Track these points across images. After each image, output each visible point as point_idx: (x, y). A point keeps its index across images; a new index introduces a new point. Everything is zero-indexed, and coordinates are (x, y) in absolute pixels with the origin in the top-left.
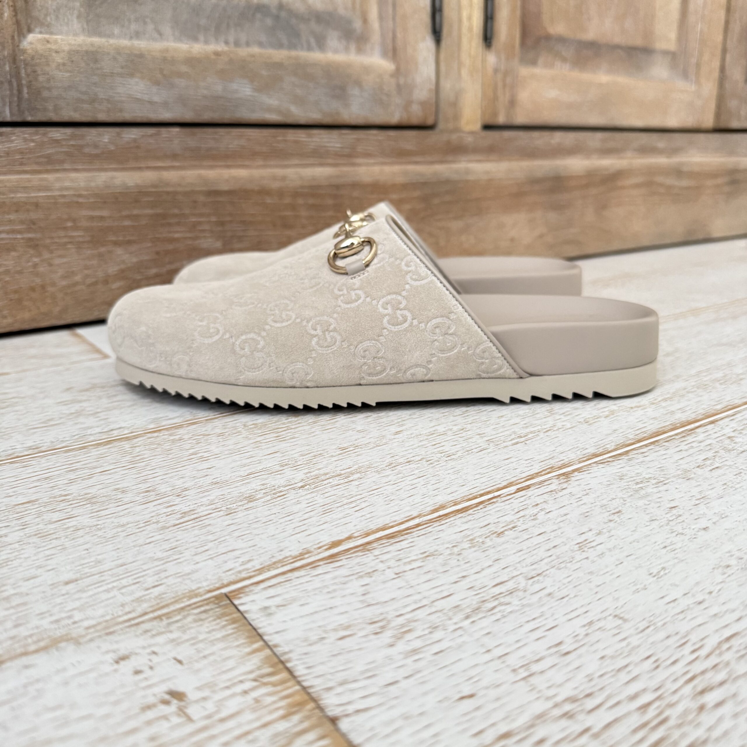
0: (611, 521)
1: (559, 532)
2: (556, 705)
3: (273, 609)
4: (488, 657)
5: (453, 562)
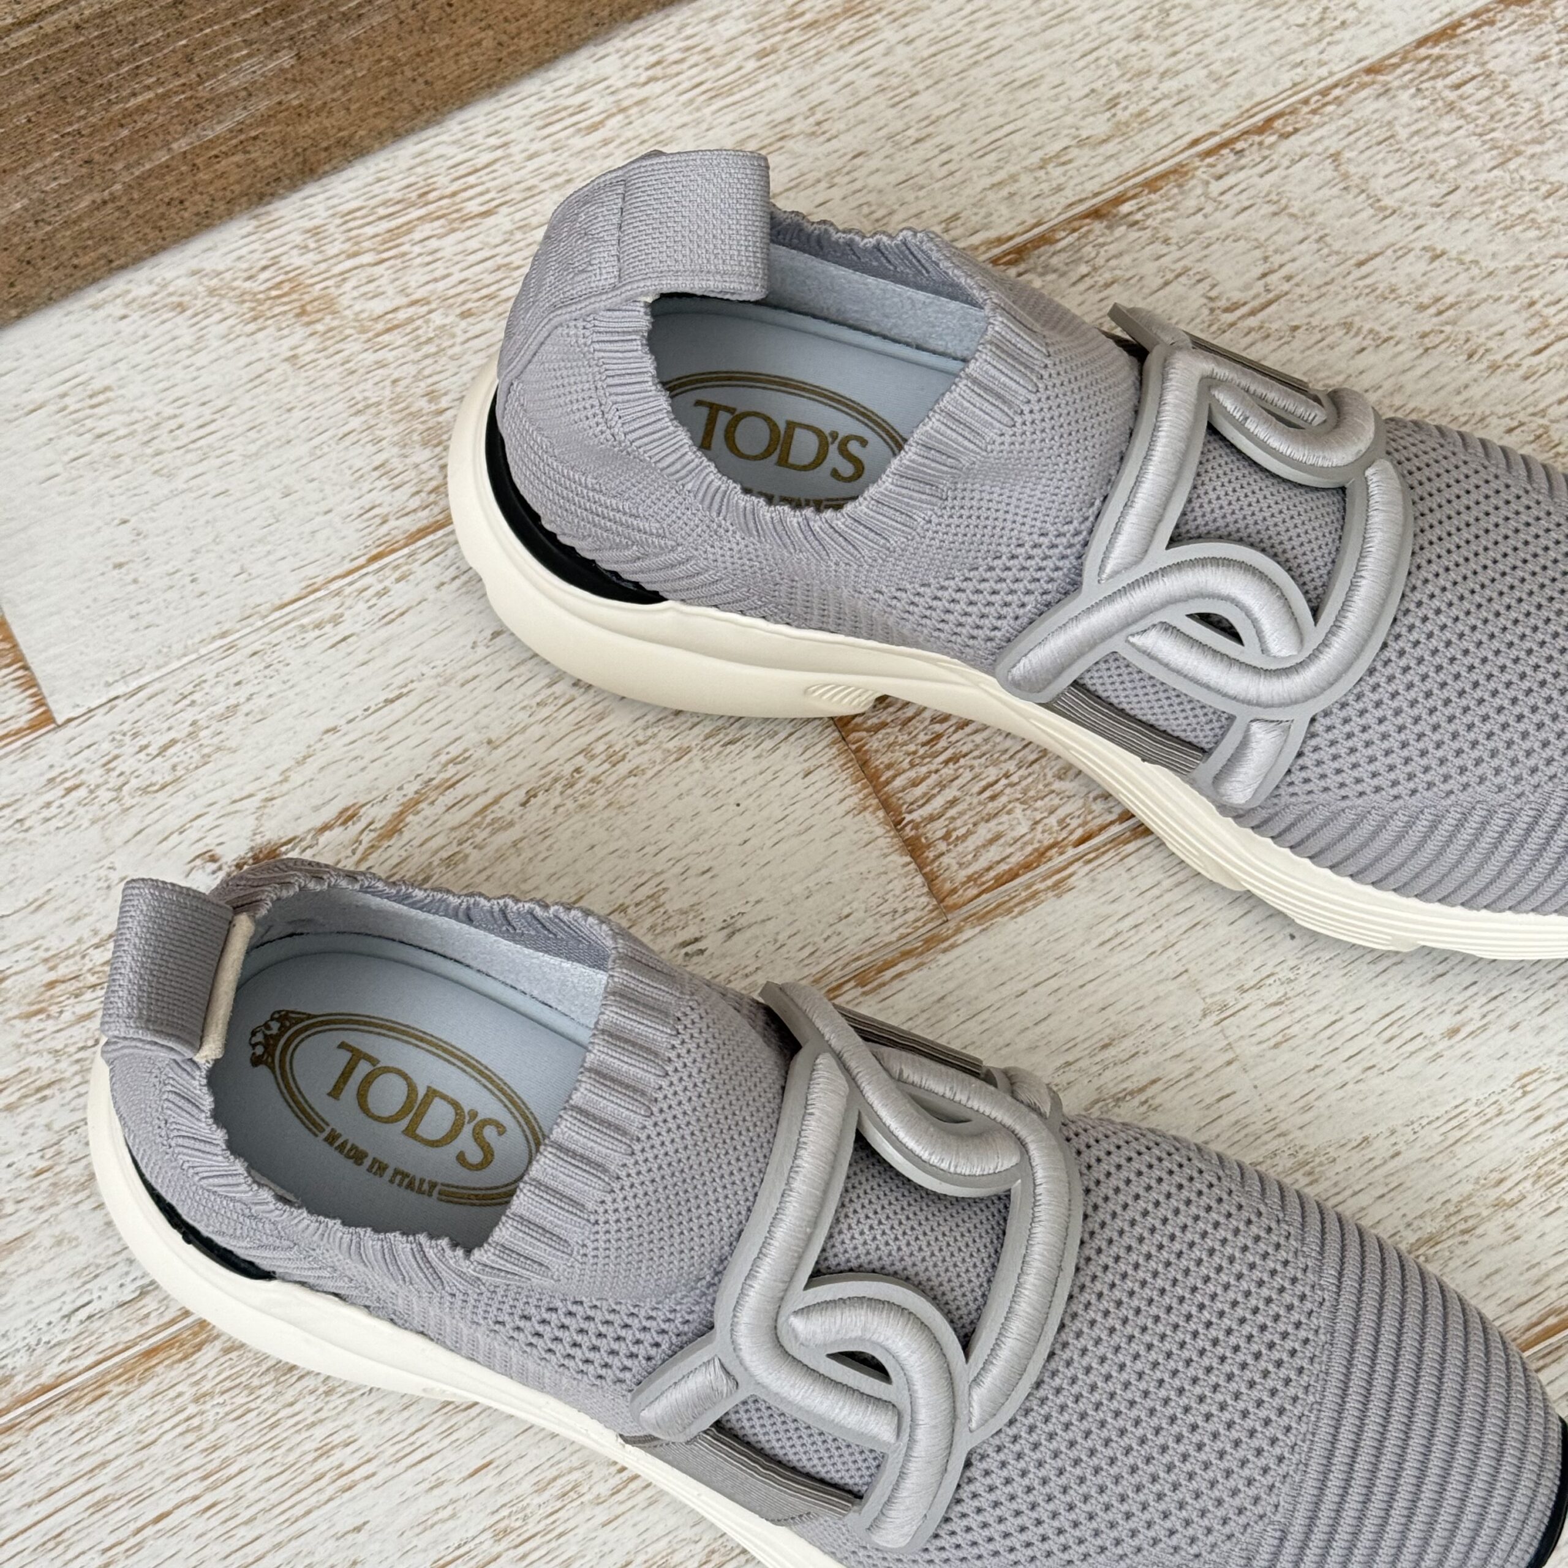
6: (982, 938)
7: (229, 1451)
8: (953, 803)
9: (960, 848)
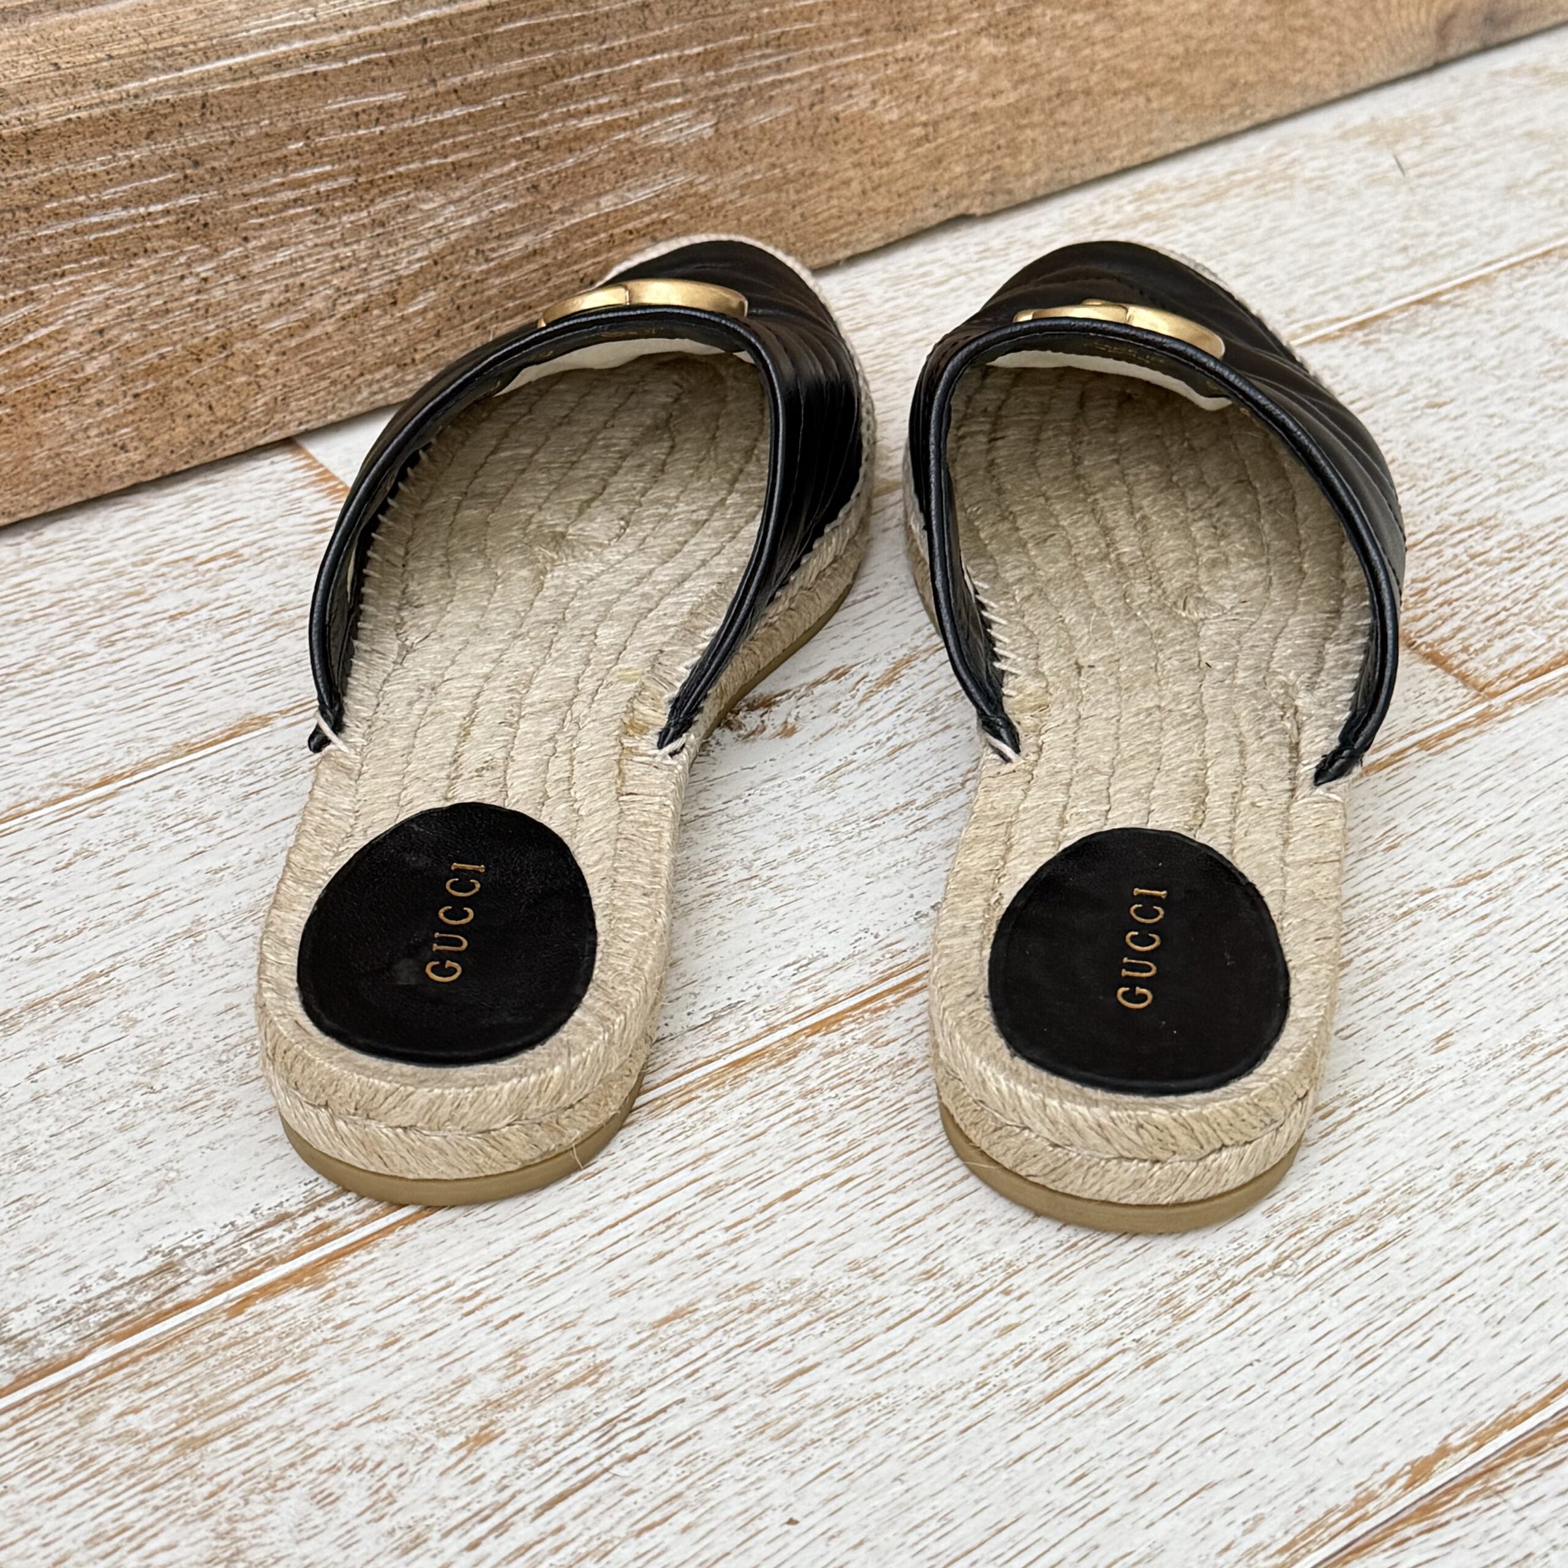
6: (1536, 711)
7: (856, 1133)
8: (1460, 629)
9: (1484, 655)
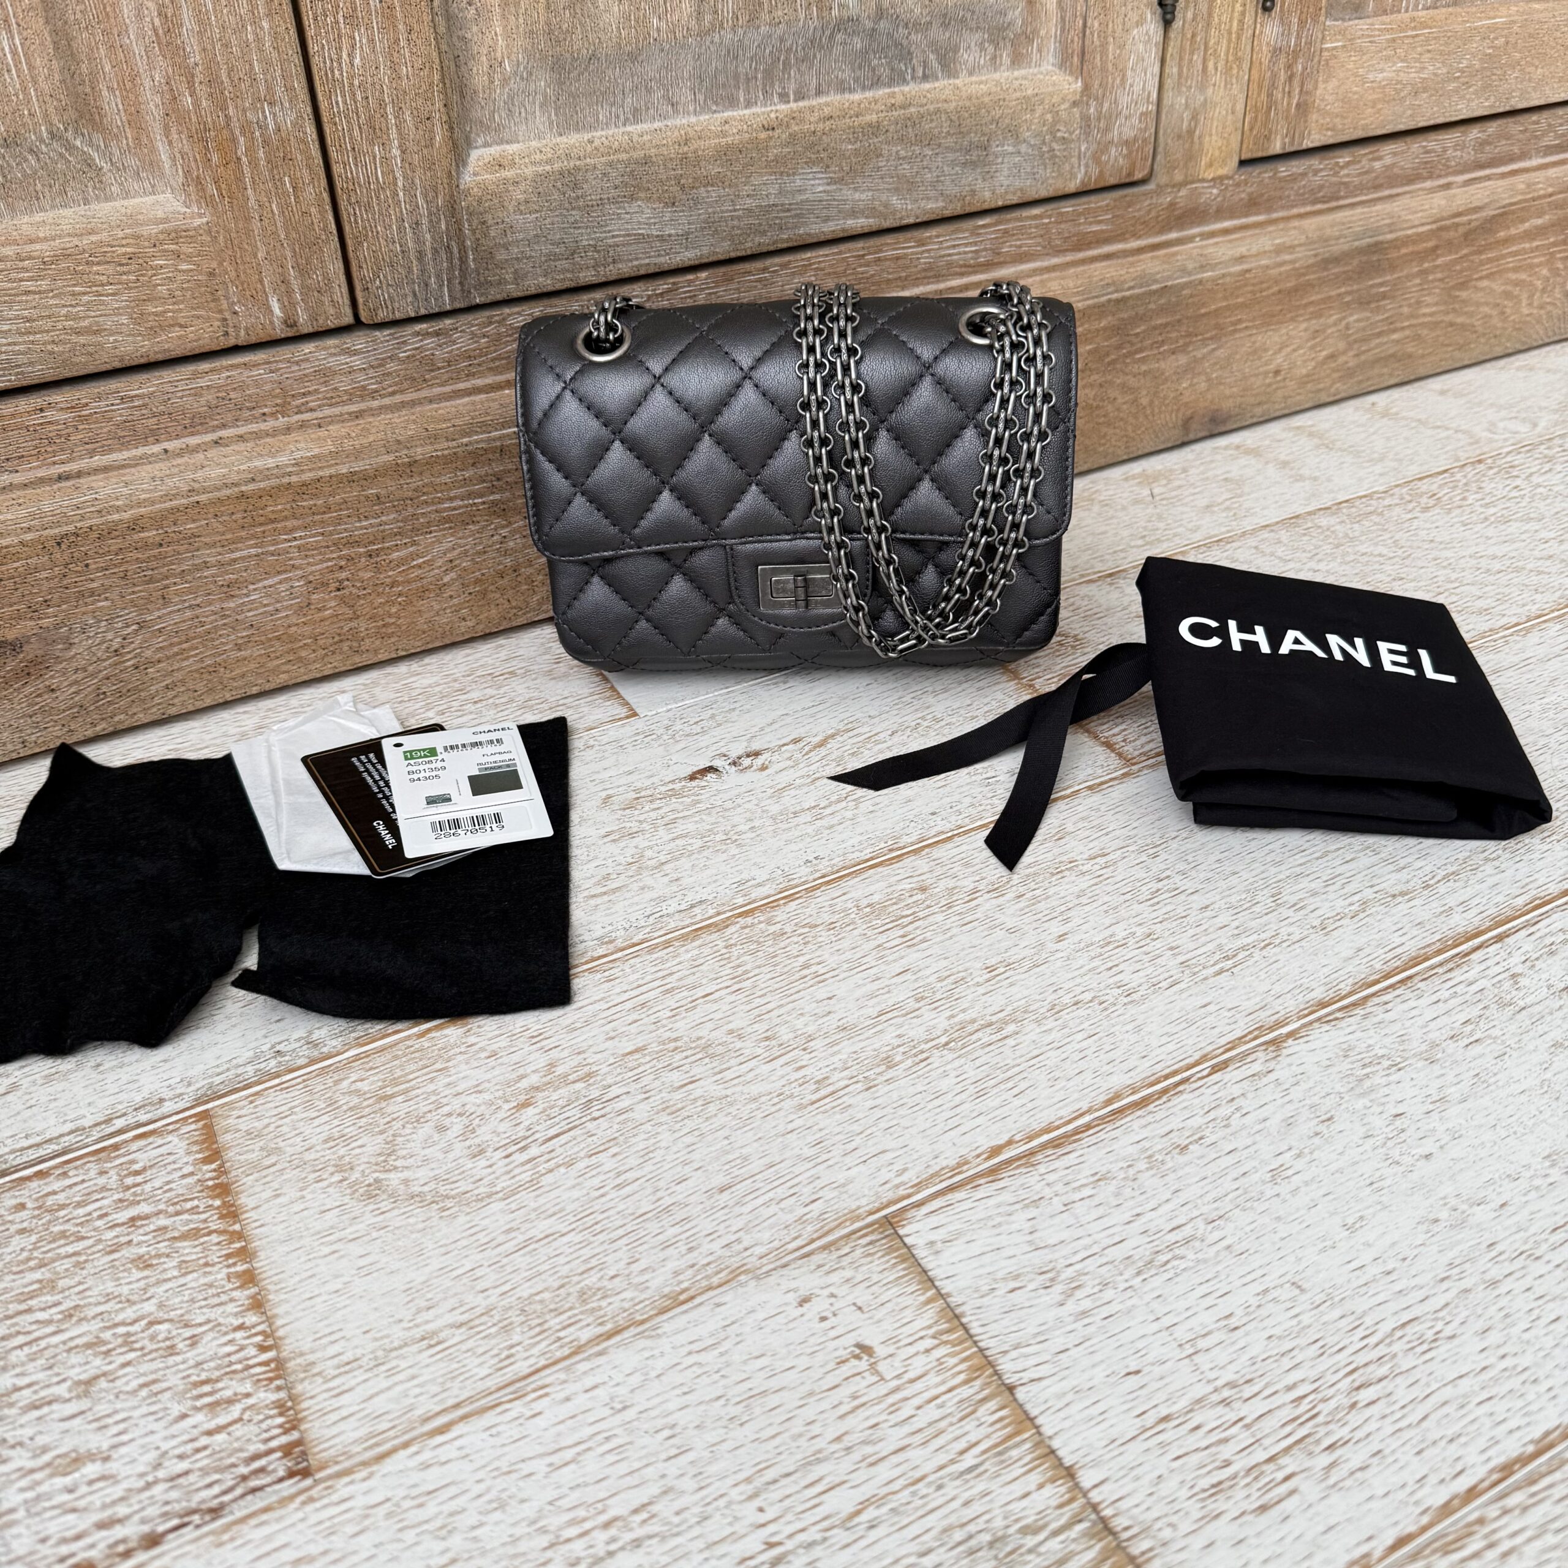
0: (1317, 1134)
1: (1252, 1150)
2: (1216, 1390)
3: (939, 1245)
4: (1155, 1326)
5: (1128, 1192)
9: (1133, 744)
